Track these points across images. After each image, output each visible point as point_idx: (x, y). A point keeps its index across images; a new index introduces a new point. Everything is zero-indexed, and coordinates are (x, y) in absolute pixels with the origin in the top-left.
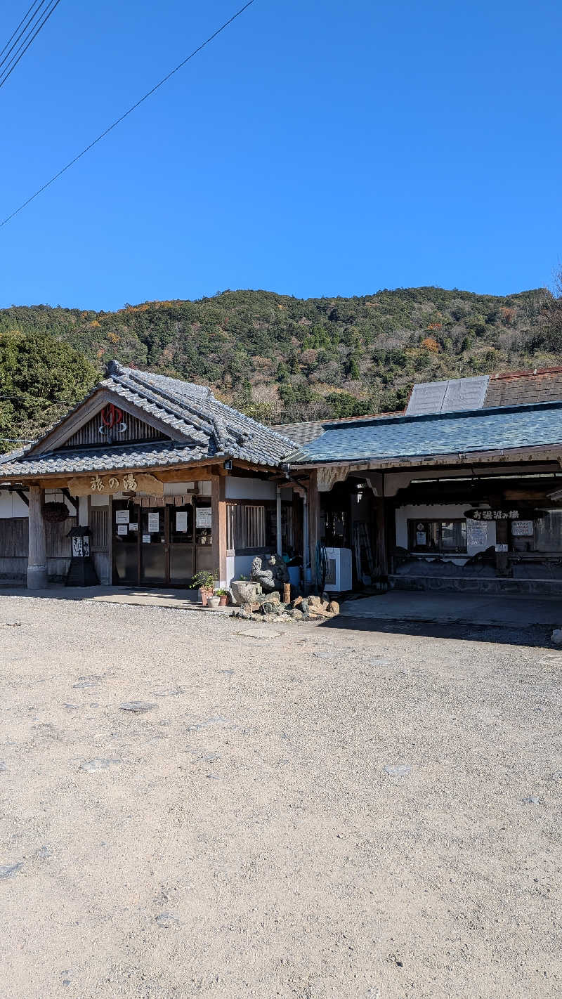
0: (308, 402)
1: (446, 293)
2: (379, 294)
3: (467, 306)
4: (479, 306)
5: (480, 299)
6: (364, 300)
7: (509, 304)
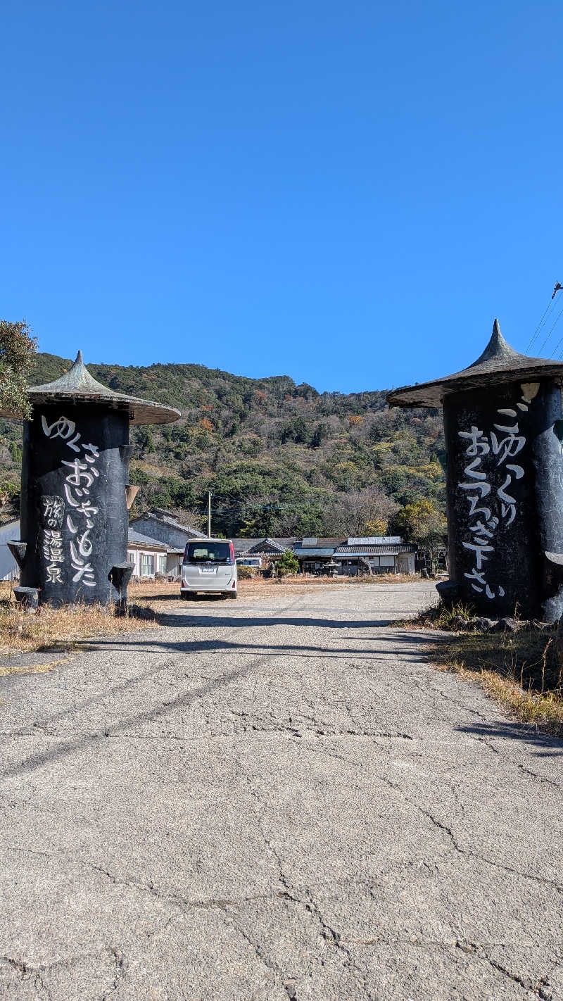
0: (147, 483)
1: (209, 371)
2: (154, 366)
3: (227, 386)
4: (237, 386)
5: (237, 380)
6: (141, 371)
7: (261, 387)
